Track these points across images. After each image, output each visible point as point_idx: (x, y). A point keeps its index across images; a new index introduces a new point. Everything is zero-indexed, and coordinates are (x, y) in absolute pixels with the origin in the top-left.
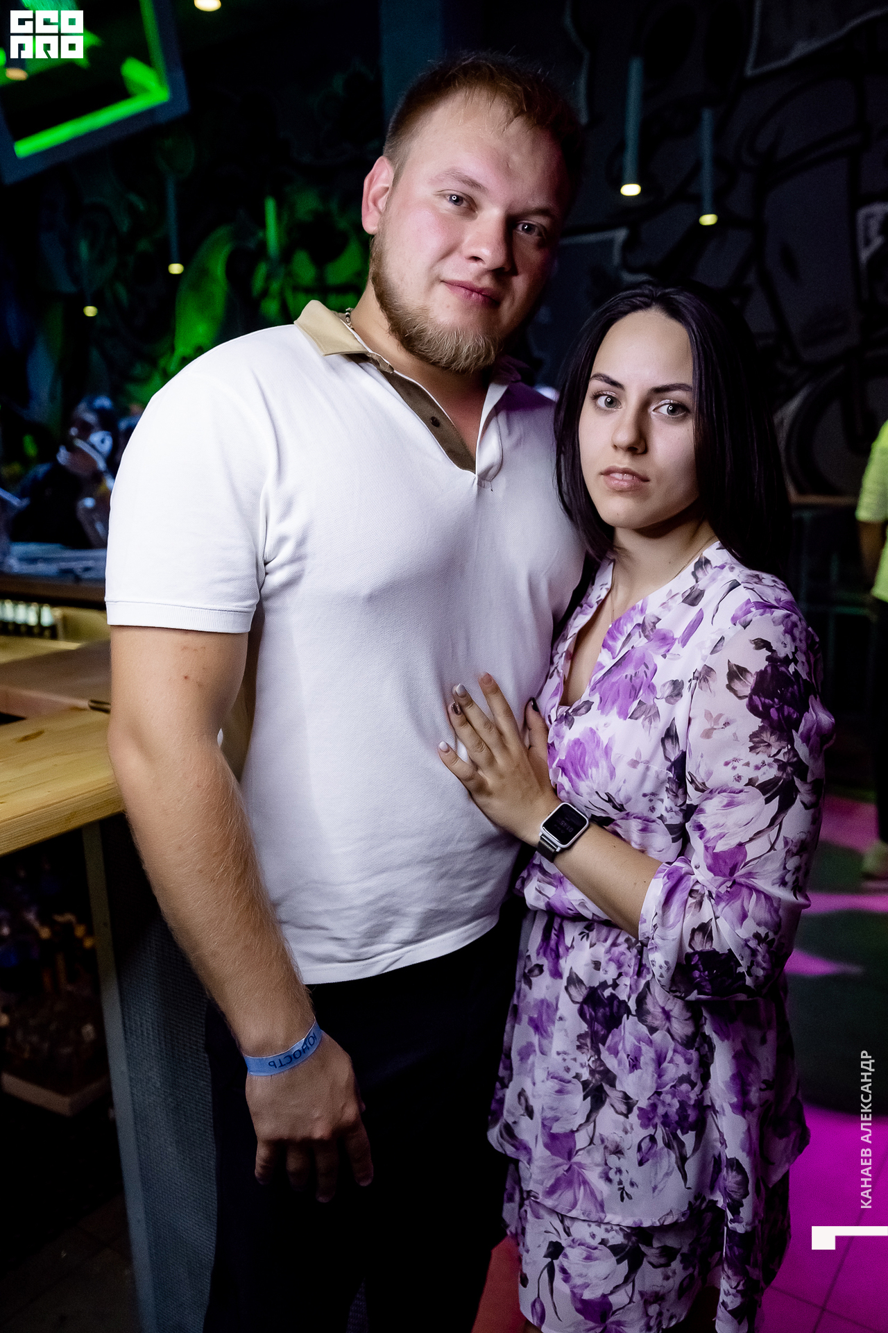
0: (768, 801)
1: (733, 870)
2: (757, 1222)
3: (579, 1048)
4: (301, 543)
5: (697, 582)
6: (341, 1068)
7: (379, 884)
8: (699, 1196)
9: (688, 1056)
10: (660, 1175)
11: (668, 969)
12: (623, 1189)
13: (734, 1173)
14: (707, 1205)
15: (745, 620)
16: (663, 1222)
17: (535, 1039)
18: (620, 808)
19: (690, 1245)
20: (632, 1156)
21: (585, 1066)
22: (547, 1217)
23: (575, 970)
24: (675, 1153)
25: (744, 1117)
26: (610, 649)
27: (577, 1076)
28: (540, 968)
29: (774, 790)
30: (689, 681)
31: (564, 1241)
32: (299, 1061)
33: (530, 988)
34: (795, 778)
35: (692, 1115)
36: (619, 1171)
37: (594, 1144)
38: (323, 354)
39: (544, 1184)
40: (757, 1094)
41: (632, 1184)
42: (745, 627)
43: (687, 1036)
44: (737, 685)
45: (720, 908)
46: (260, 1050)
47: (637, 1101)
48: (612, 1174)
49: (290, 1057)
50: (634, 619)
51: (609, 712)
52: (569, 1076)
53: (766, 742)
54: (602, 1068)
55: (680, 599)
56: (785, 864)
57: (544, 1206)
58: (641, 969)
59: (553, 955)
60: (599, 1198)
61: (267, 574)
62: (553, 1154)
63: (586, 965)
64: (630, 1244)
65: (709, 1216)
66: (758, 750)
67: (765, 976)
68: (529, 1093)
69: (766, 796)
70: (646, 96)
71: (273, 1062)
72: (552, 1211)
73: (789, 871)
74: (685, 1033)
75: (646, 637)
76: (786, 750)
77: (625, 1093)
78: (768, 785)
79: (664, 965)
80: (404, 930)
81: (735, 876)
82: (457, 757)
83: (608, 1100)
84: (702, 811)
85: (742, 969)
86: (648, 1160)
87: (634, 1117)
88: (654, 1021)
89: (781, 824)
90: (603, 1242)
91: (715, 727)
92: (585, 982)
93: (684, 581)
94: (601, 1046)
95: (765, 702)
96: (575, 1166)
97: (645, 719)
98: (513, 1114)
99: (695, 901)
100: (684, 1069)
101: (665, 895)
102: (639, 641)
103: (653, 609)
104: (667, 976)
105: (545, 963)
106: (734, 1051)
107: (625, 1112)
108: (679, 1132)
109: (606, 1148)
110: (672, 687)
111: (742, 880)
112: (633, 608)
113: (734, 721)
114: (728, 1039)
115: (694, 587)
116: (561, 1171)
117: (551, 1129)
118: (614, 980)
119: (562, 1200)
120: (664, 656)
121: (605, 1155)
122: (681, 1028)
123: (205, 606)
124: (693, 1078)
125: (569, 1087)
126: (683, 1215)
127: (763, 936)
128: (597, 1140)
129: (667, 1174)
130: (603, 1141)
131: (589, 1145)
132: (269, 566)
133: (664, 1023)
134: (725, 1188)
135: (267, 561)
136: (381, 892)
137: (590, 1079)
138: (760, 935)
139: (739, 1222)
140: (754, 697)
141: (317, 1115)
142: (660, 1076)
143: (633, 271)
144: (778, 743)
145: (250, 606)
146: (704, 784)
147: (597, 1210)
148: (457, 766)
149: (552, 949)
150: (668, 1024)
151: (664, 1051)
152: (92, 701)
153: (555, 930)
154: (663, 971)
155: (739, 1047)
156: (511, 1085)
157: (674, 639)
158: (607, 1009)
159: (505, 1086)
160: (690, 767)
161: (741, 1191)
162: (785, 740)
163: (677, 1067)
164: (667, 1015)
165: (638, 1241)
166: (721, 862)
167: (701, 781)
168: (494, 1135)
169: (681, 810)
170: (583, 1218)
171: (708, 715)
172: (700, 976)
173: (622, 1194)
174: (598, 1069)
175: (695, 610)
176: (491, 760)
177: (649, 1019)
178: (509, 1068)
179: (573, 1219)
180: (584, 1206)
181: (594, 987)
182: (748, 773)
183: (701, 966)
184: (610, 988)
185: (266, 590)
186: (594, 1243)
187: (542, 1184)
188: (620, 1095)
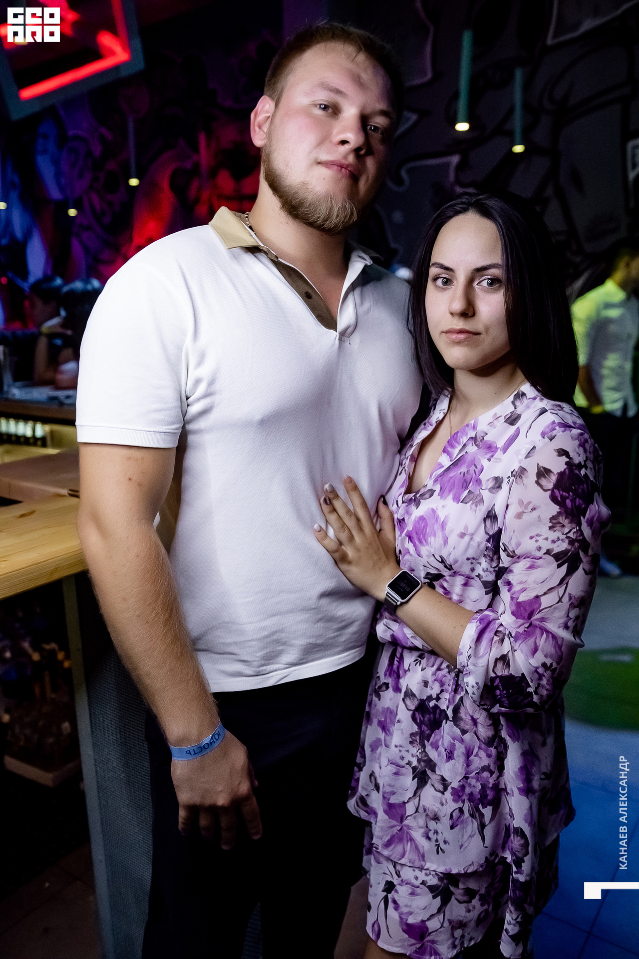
0: (559, 566)
1: (531, 615)
2: (534, 873)
3: (411, 743)
4: (211, 383)
5: (515, 408)
6: (238, 756)
7: (271, 623)
8: (493, 853)
9: (489, 752)
10: (466, 837)
11: (478, 688)
12: (439, 845)
13: (519, 838)
14: (499, 860)
15: (551, 435)
16: (467, 870)
17: (382, 736)
18: (450, 568)
19: (486, 888)
20: (446, 822)
21: (415, 756)
22: (385, 863)
23: (410, 686)
24: (477, 821)
25: (528, 798)
26: (449, 454)
27: (409, 763)
28: (387, 685)
29: (565, 558)
30: (508, 478)
31: (396, 881)
32: (208, 751)
33: (379, 700)
34: (580, 552)
35: (490, 794)
36: (436, 832)
37: (419, 812)
38: (227, 248)
39: (383, 839)
40: (538, 782)
41: (445, 842)
42: (551, 440)
43: (488, 737)
44: (543, 482)
45: (518, 644)
46: (180, 741)
47: (451, 783)
48: (431, 834)
49: (201, 747)
50: (469, 434)
51: (446, 497)
52: (403, 763)
53: (561, 523)
54: (426, 758)
55: (502, 420)
56: (568, 613)
57: (382, 855)
58: (457, 688)
59: (395, 675)
60: (421, 852)
61: (188, 405)
62: (390, 818)
63: (418, 683)
64: (443, 885)
65: (500, 867)
66: (556, 529)
67: (548, 695)
68: (377, 774)
69: (558, 563)
70: (474, 59)
71: (189, 751)
72: (388, 859)
73: (571, 619)
74: (488, 735)
75: (476, 445)
76: (575, 530)
77: (442, 777)
78: (561, 555)
79: (475, 685)
80: (291, 655)
81: (532, 619)
82: (326, 535)
83: (429, 781)
84: (511, 571)
85: (530, 690)
86: (457, 825)
87: (448, 794)
88: (465, 726)
89: (567, 584)
90: (423, 883)
91: (525, 511)
92: (417, 696)
93: (505, 407)
94: (426, 742)
95: (562, 494)
96: (405, 828)
97: (472, 504)
98: (365, 789)
99: (498, 638)
100: (485, 761)
101: (477, 634)
102: (472, 449)
103: (482, 426)
104: (478, 693)
105: (390, 681)
106: (522, 749)
107: (442, 790)
108: (480, 806)
109: (427, 815)
110: (494, 482)
111: (537, 623)
112: (468, 425)
113: (539, 507)
114: (518, 740)
115: (513, 412)
116: (395, 830)
117: (389, 800)
118: (438, 695)
119: (394, 851)
120: (489, 460)
121: (426, 821)
122: (484, 731)
123: (144, 429)
124: (491, 768)
125: (403, 770)
126: (482, 866)
127: (548, 665)
128: (421, 810)
129: (471, 836)
130: (425, 810)
131: (415, 813)
132: (190, 400)
133: (472, 727)
134: (512, 849)
135: (189, 396)
136: (274, 630)
137: (417, 765)
138: (546, 664)
139: (521, 874)
140: (555, 490)
141: (220, 788)
142: (468, 766)
143: (463, 185)
144: (570, 525)
145: (177, 429)
146: (514, 551)
147: (419, 859)
148: (326, 542)
149: (394, 671)
150: (475, 729)
151: (472, 748)
152: (70, 490)
153: (397, 658)
154: (475, 690)
155: (526, 747)
156: (365, 769)
157: (497, 448)
158: (432, 715)
159: (361, 769)
160: (504, 539)
161: (523, 851)
162: (575, 523)
163: (481, 760)
164: (475, 722)
165: (448, 883)
166: (522, 608)
167: (512, 550)
168: (351, 804)
169: (494, 571)
170: (409, 865)
171: (521, 502)
172: (500, 694)
173: (438, 849)
174: (423, 759)
175: (515, 428)
176: (351, 538)
177: (462, 724)
178: (364, 756)
179: (402, 865)
180: (411, 857)
181: (423, 699)
182: (546, 545)
183: (501, 687)
184: (435, 700)
185: (188, 417)
186: (417, 883)
187: (381, 839)
188: (439, 778)
